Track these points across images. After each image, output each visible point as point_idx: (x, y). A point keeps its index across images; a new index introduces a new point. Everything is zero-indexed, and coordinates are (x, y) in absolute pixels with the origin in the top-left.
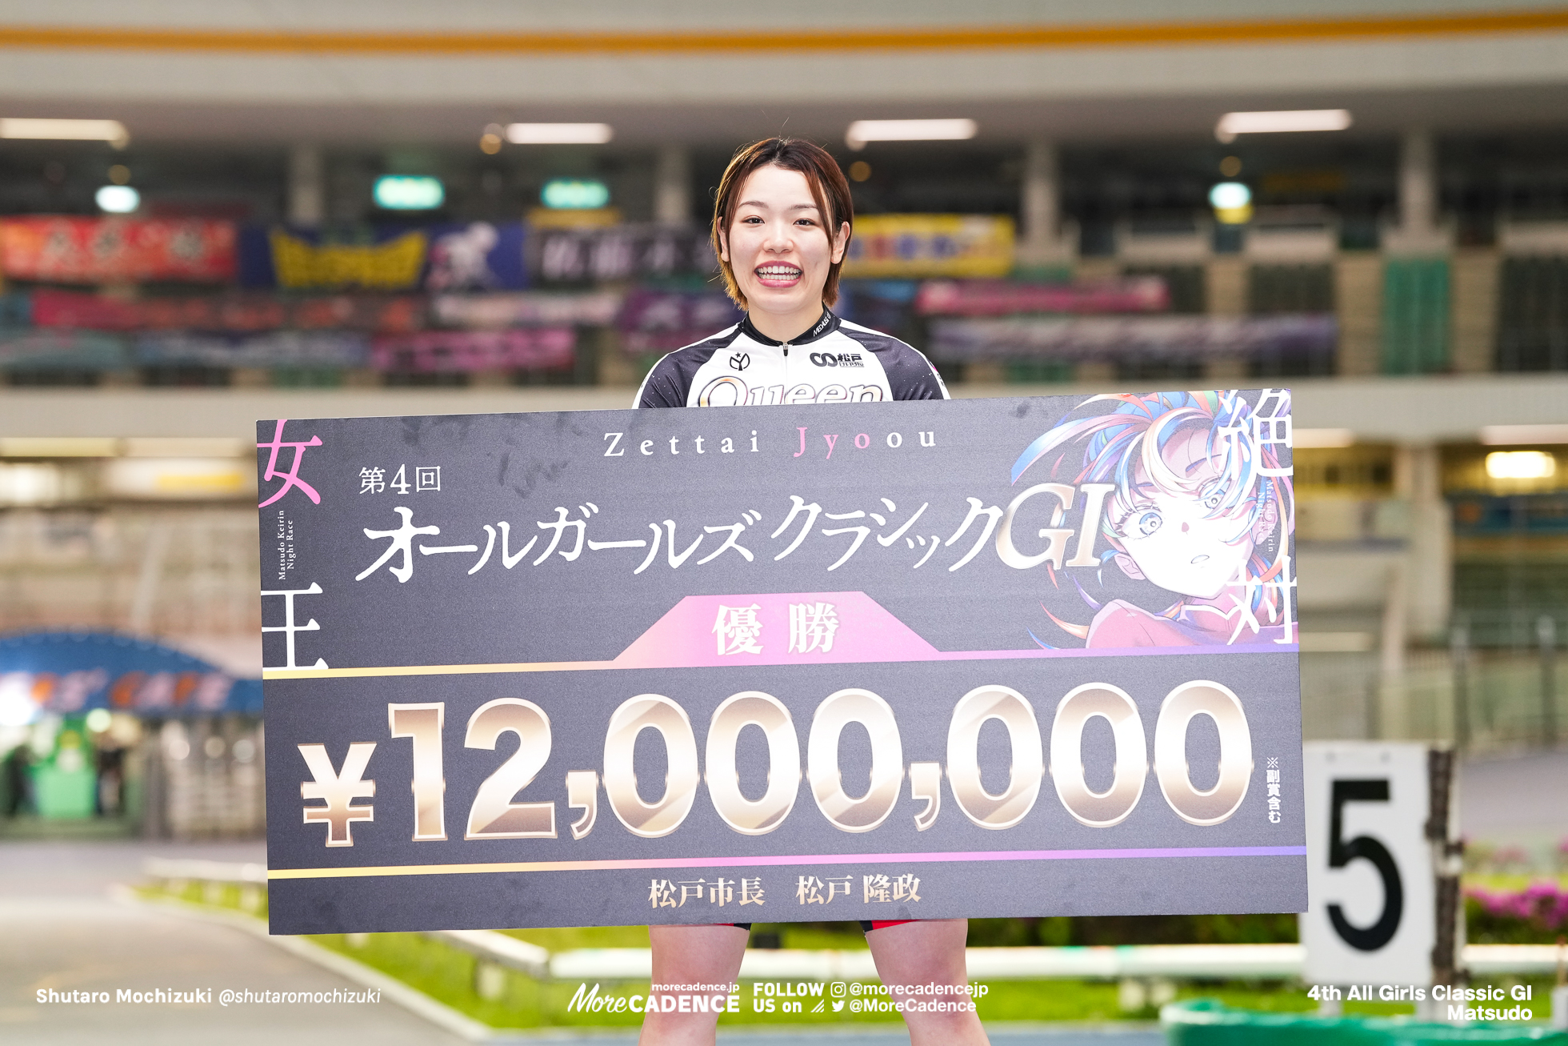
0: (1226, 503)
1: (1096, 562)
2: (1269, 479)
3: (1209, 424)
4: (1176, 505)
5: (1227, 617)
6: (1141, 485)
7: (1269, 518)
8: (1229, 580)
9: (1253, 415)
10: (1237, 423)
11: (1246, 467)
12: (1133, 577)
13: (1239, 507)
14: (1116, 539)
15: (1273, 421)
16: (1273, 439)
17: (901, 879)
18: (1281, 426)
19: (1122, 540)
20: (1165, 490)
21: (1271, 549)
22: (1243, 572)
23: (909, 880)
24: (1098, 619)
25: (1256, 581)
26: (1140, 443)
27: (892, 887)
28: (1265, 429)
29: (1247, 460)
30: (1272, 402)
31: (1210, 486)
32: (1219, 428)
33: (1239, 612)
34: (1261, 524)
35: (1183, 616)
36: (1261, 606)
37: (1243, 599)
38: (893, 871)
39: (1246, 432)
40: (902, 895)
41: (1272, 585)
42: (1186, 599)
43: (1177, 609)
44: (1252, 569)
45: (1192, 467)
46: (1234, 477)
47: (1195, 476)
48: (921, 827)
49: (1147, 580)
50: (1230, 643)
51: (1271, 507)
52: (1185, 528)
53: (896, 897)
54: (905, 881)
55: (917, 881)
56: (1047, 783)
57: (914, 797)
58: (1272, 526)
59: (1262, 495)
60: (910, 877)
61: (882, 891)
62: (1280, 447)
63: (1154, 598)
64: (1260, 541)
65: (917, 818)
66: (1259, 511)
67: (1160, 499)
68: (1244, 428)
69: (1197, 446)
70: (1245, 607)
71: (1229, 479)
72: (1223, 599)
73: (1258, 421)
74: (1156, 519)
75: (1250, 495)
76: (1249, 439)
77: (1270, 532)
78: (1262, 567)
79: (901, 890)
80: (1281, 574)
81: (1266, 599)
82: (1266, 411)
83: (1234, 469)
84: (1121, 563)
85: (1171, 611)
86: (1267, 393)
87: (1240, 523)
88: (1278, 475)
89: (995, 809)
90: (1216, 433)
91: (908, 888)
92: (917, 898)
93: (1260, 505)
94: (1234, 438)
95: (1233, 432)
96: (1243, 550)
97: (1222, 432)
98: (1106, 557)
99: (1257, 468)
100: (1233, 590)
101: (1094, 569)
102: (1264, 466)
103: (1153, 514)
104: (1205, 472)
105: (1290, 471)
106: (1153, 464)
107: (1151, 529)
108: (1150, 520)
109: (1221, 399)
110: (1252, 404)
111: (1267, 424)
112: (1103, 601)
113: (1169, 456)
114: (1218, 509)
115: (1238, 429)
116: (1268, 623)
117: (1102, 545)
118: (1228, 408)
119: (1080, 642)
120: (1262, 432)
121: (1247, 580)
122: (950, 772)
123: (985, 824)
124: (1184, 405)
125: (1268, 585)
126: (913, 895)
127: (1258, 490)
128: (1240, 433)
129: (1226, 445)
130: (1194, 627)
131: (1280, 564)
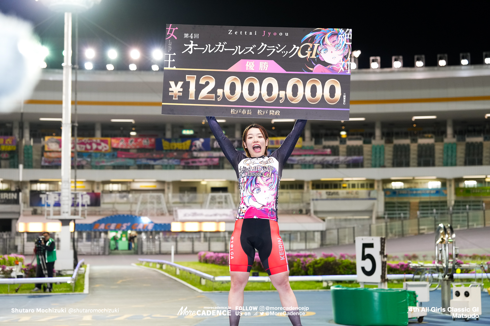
0: (339, 48)
1: (315, 57)
2: (347, 44)
3: (337, 34)
4: (330, 48)
5: (338, 68)
6: (324, 44)
7: (347, 51)
8: (339, 62)
9: (345, 33)
10: (342, 34)
11: (343, 42)
12: (322, 60)
13: (341, 49)
14: (319, 54)
15: (348, 34)
16: (348, 38)
17: (276, 111)
18: (350, 36)
19: (320, 54)
20: (329, 46)
21: (347, 57)
22: (341, 60)
23: (278, 112)
24: (315, 67)
25: (344, 62)
26: (325, 37)
27: (275, 112)
28: (347, 36)
29: (343, 41)
30: (348, 31)
31: (337, 45)
32: (339, 35)
33: (340, 67)
34: (345, 52)
35: (330, 68)
36: (344, 67)
37: (341, 65)
38: (275, 110)
39: (344, 36)
40: (276, 114)
41: (347, 63)
42: (331, 65)
43: (329, 66)
44: (343, 60)
45: (334, 42)
46: (341, 44)
47: (334, 43)
48: (281, 102)
49: (324, 61)
50: (338, 73)
51: (347, 49)
52: (332, 52)
53: (275, 114)
54: (277, 112)
55: (279, 112)
56: (304, 96)
57: (280, 97)
58: (347, 53)
59: (346, 47)
60: (278, 111)
61: (273, 113)
62: (349, 39)
63: (325, 64)
64: (345, 55)
65: (280, 101)
66: (345, 50)
67: (328, 47)
68: (343, 35)
69: (335, 38)
70: (341, 66)
71: (340, 44)
72: (337, 65)
73: (346, 34)
74: (327, 50)
75: (344, 47)
76: (344, 37)
77: (347, 54)
78: (345, 60)
79: (276, 113)
80: (348, 61)
81: (345, 65)
82: (347, 33)
83: (341, 43)
84: (320, 58)
85: (328, 67)
86: (348, 30)
87: (342, 52)
88: (349, 44)
89: (294, 100)
90: (338, 36)
91: (278, 113)
92: (279, 115)
93: (345, 49)
94: (341, 37)
95: (341, 36)
96: (342, 56)
97: (339, 36)
98: (317, 56)
99: (345, 42)
100: (340, 63)
101: (315, 59)
102: (346, 42)
103: (326, 49)
104: (336, 42)
105: (351, 43)
106: (327, 40)
107: (326, 52)
108: (326, 50)
109: (340, 30)
110: (345, 31)
111: (347, 35)
112: (316, 65)
113: (330, 39)
114: (338, 49)
115: (342, 35)
116: (345, 69)
117: (317, 54)
118: (341, 32)
119: (312, 71)
120: (346, 36)
121: (342, 62)
122: (287, 93)
123: (292, 102)
124: (333, 31)
125: (346, 63)
126: (279, 114)
127: (345, 46)
128: (343, 36)
129: (340, 38)
130: (332, 69)
131: (348, 59)
